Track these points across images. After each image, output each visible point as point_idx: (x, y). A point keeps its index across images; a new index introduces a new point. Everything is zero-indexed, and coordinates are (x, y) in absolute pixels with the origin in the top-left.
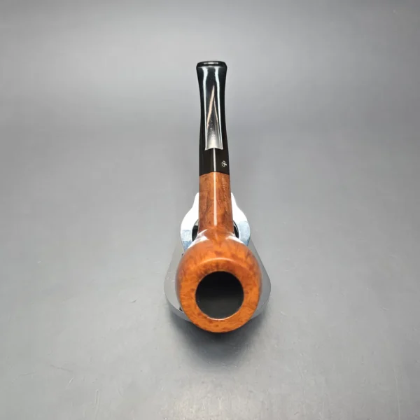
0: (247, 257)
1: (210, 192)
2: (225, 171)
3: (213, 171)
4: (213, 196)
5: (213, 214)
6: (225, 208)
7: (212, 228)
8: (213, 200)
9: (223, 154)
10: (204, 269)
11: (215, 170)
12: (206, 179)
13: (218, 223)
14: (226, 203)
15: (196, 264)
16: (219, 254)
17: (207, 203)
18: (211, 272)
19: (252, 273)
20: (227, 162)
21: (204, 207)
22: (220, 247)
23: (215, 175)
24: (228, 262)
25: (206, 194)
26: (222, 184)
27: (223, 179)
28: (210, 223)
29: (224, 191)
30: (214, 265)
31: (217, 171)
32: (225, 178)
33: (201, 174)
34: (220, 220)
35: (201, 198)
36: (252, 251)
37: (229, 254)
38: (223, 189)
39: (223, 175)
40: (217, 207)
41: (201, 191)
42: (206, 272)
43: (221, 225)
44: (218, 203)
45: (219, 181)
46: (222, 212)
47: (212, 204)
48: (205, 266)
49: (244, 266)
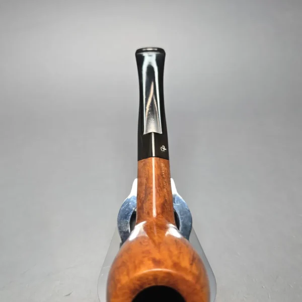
0: (191, 264)
1: (149, 179)
2: (164, 156)
3: (152, 156)
4: (152, 183)
5: (152, 203)
6: (164, 197)
7: (151, 220)
8: (152, 188)
9: (162, 139)
10: (138, 283)
11: (154, 155)
12: (144, 164)
13: (158, 214)
14: (165, 190)
15: (128, 274)
16: (157, 263)
17: (146, 190)
18: (147, 286)
19: (198, 287)
20: (167, 147)
21: (142, 195)
22: (159, 252)
23: (153, 160)
24: (169, 274)
25: (144, 181)
26: (161, 170)
27: (162, 165)
28: (148, 213)
29: (163, 178)
30: (151, 278)
31: (156, 156)
32: (164, 163)
33: (139, 159)
34: (159, 211)
35: (140, 185)
36: (198, 252)
37: (170, 263)
38: (162, 175)
39: (162, 160)
40: (156, 196)
41: (139, 177)
42: (141, 286)
43: (160, 216)
44: (157, 192)
45: (158, 167)
46: (162, 201)
47: (151, 193)
48: (140, 279)
49: (189, 278)
